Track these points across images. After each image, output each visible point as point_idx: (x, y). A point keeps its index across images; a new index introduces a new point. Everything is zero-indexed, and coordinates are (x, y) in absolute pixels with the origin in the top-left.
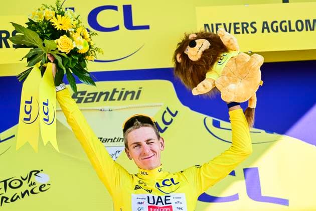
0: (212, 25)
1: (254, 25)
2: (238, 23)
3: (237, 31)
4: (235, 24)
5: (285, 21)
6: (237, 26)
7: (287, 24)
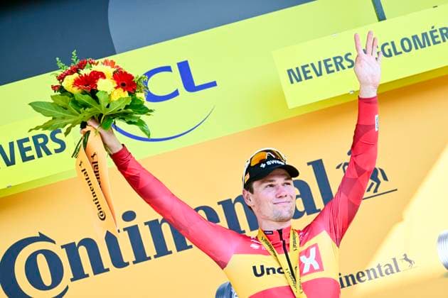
0: (297, 69)
1: (349, 57)
2: (329, 60)
3: (330, 69)
4: (325, 61)
5: (387, 44)
6: (329, 63)
7: (390, 47)
